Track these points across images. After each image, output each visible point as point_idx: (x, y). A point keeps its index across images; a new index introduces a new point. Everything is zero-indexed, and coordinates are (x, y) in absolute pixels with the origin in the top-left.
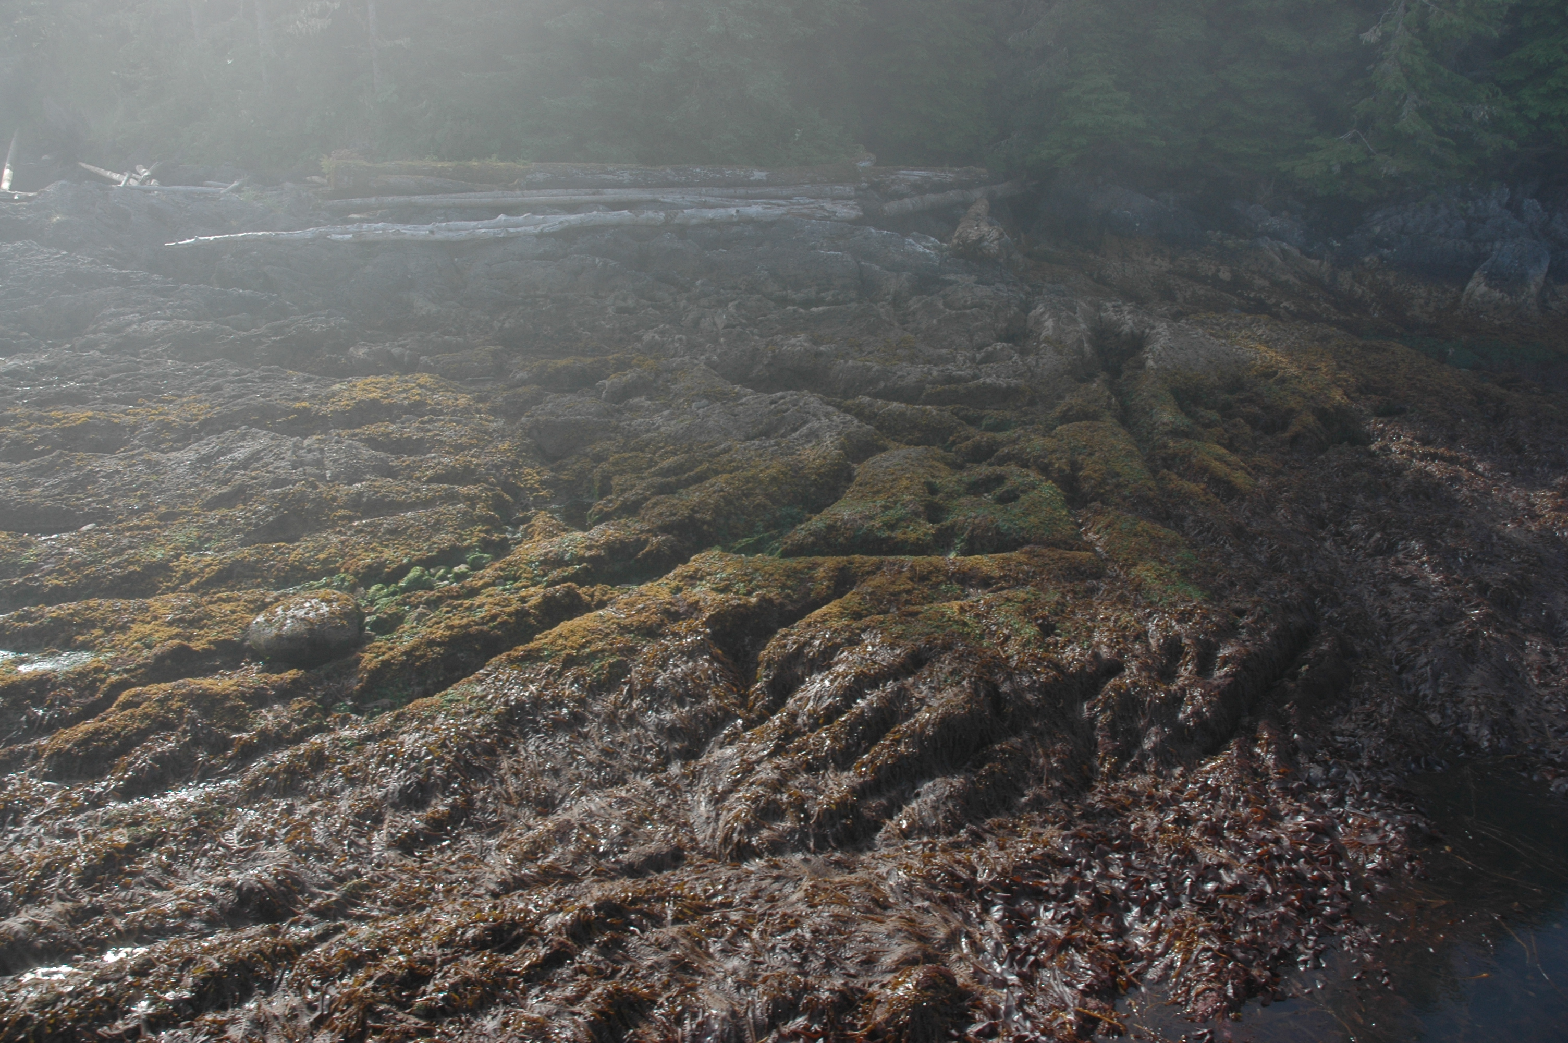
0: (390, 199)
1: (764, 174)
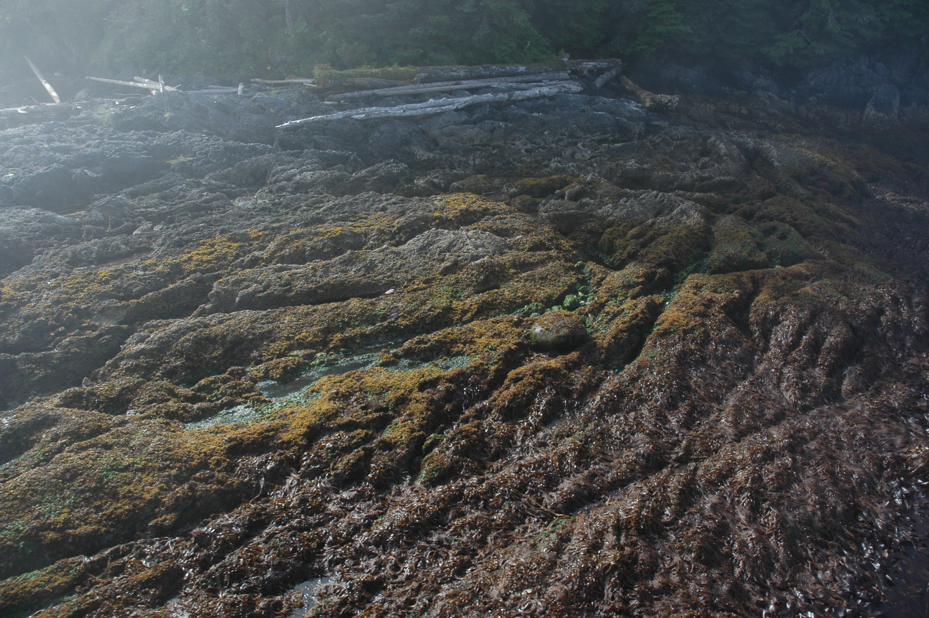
0: (364, 92)
1: (524, 68)
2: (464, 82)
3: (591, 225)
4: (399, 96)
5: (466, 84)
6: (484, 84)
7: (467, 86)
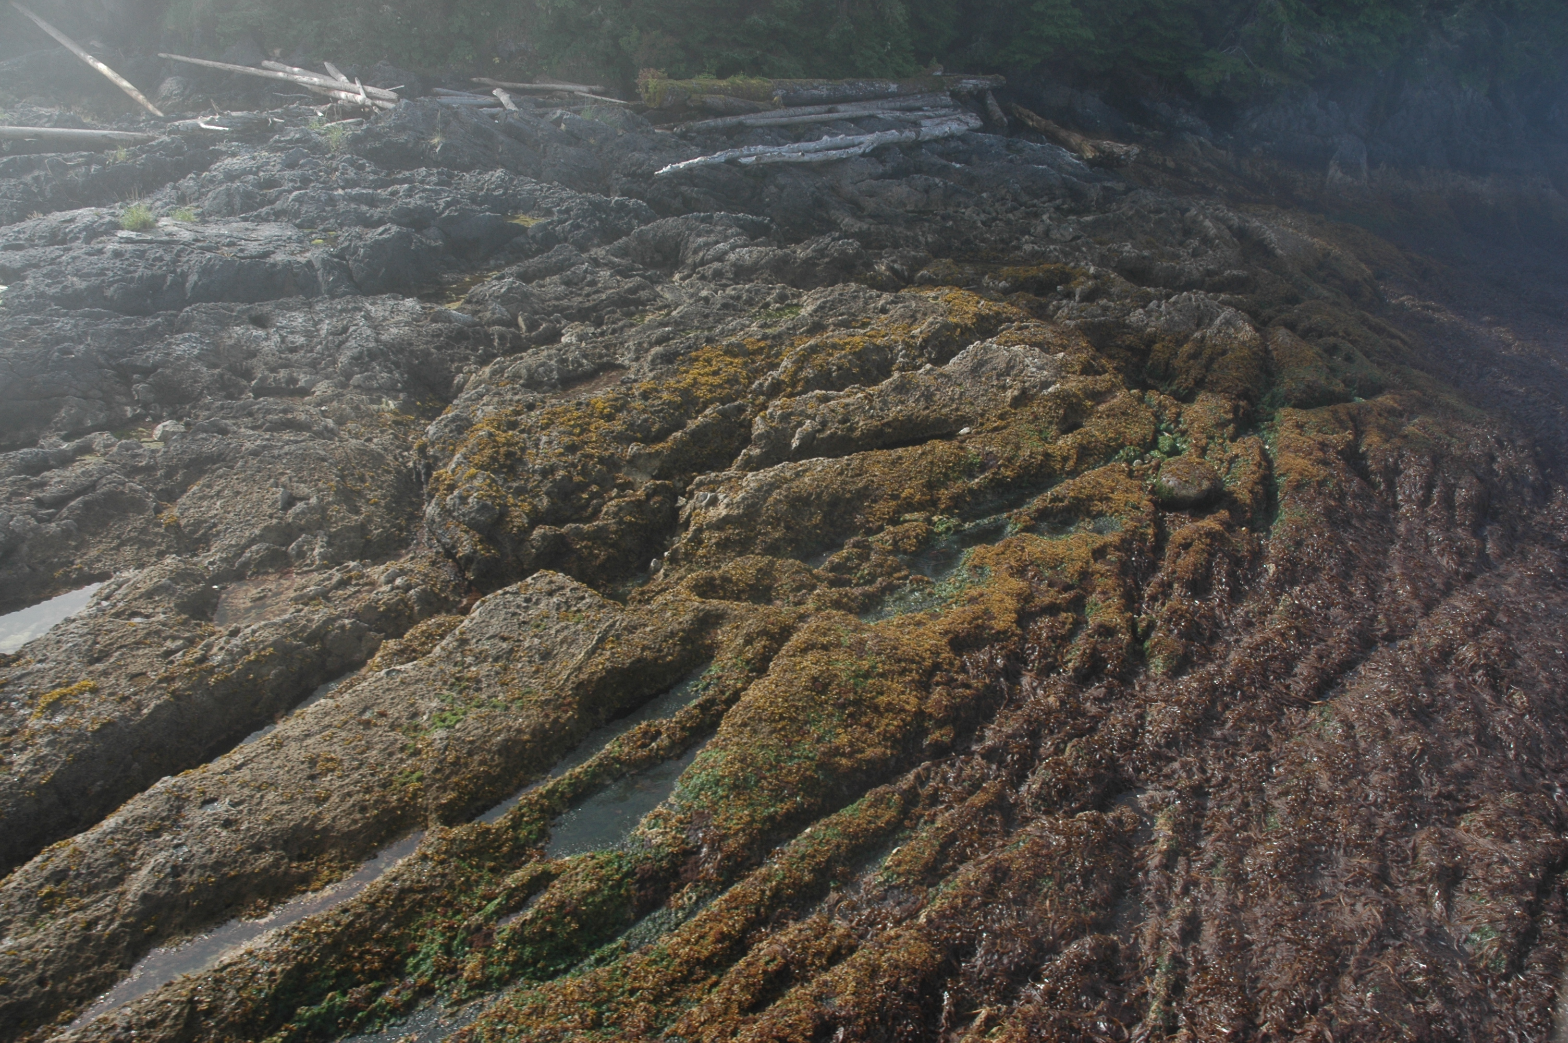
0: (728, 119)
2: (841, 107)
3: (1130, 339)
4: (770, 127)
5: (846, 111)
6: (866, 113)
7: (847, 115)
